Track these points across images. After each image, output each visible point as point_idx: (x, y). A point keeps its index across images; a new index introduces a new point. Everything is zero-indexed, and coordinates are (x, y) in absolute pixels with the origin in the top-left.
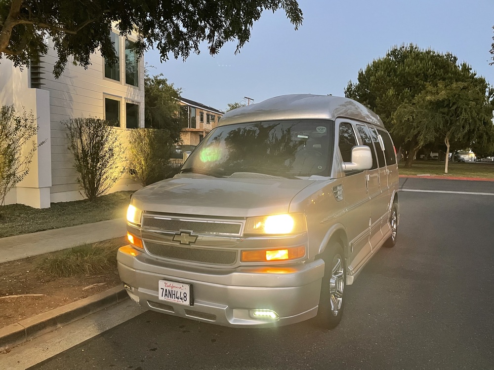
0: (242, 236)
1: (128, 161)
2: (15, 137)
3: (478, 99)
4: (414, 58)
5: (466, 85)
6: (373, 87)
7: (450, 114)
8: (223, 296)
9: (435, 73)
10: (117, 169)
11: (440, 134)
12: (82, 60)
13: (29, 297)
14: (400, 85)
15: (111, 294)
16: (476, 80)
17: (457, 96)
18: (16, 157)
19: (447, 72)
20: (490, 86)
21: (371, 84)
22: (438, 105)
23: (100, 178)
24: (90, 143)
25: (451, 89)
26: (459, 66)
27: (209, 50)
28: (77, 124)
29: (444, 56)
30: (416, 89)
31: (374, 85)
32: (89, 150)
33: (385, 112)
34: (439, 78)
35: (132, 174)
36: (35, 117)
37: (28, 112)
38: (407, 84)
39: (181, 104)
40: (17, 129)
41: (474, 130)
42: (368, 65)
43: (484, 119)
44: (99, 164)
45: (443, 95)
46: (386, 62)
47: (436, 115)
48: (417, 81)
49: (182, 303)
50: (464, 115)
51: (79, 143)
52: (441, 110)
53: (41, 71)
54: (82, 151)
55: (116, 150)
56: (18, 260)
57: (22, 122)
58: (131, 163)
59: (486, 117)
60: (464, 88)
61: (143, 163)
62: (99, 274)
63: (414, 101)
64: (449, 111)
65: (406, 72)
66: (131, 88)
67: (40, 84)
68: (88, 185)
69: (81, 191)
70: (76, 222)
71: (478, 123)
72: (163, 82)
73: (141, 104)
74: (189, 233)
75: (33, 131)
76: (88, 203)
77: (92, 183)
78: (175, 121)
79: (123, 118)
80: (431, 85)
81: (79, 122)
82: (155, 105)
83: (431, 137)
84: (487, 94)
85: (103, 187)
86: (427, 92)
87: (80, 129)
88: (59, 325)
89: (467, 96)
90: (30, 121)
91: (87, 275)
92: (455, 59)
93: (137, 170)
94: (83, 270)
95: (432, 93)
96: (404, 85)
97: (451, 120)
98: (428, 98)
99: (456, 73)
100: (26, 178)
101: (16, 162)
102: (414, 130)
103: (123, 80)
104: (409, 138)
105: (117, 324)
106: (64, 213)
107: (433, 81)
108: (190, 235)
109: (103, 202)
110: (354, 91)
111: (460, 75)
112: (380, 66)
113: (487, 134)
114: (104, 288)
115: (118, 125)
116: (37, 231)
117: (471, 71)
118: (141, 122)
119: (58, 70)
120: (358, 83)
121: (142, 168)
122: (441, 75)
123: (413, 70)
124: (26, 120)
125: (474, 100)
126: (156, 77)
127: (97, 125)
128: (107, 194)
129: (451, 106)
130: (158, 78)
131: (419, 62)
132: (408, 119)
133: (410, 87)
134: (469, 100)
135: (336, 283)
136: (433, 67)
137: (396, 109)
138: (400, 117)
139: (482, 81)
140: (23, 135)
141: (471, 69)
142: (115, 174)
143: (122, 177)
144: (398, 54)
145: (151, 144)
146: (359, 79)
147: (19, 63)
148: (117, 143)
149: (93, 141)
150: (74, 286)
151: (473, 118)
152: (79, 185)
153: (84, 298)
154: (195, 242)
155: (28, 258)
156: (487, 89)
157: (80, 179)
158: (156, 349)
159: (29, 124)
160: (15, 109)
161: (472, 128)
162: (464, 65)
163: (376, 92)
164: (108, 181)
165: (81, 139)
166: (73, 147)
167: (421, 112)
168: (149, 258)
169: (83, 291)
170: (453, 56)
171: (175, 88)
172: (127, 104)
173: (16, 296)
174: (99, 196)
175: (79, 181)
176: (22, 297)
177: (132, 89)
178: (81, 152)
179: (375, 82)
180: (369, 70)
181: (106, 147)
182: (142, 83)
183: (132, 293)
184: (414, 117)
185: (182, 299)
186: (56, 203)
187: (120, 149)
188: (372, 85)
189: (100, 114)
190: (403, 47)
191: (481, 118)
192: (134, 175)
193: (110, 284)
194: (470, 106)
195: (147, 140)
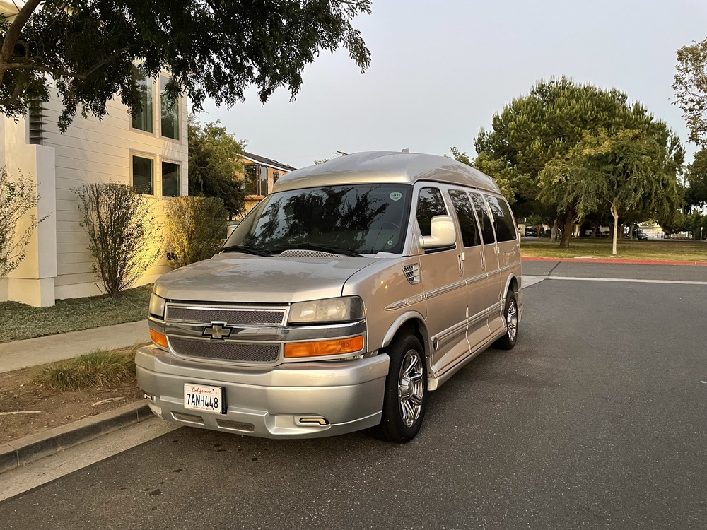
0: (285, 325)
1: (165, 242)
2: (7, 209)
3: (654, 153)
4: (568, 97)
5: (637, 133)
6: (513, 137)
7: (617, 173)
8: (261, 400)
9: (596, 117)
10: (148, 253)
11: (604, 201)
12: (95, 108)
13: (23, 414)
14: (549, 133)
15: (130, 410)
16: (653, 126)
17: (625, 148)
18: (8, 237)
19: (613, 115)
20: (673, 133)
21: (510, 133)
22: (598, 162)
23: (125, 265)
24: (111, 217)
25: (617, 139)
26: (630, 108)
27: (259, 96)
28: (93, 192)
29: (608, 95)
30: (572, 139)
31: (514, 133)
32: (109, 227)
33: (529, 171)
34: (602, 123)
35: (170, 259)
36: (35, 183)
37: (26, 177)
38: (558, 132)
39: (246, 162)
40: (9, 199)
41: (650, 195)
42: (507, 107)
43: (663, 180)
44: (123, 245)
45: (606, 147)
46: (530, 103)
47: (597, 174)
48: (573, 128)
49: (212, 410)
50: (636, 174)
51: (96, 218)
52: (605, 167)
53: (43, 121)
54: (100, 228)
55: (147, 226)
56: (8, 373)
57: (18, 189)
58: (169, 245)
59: (665, 176)
60: (636, 137)
61: (185, 243)
62: (116, 387)
63: (567, 156)
64: (615, 169)
65: (557, 117)
66: (167, 142)
67: (42, 138)
68: (107, 275)
69: (98, 283)
70: (90, 325)
71: (655, 185)
72: (221, 131)
73: (184, 163)
74: (222, 325)
75: (32, 202)
76: (107, 300)
77: (113, 272)
78: (235, 185)
79: (158, 183)
80: (590, 134)
81: (95, 189)
82: (207, 164)
83: (592, 206)
84: (669, 145)
85: (128, 276)
86: (585, 144)
87: (97, 198)
88: (60, 448)
89: (639, 148)
90: (27, 188)
91: (99, 389)
92: (624, 97)
93: (176, 253)
94: (94, 382)
95: (592, 146)
96: (555, 133)
97: (619, 182)
98: (586, 151)
99: (625, 116)
100: (20, 265)
101: (8, 244)
102: (569, 195)
103: (157, 131)
104: (562, 206)
105: (135, 445)
106: (73, 314)
107: (594, 128)
108: (224, 328)
109: (129, 297)
110: (487, 142)
111: (631, 119)
112: (522, 107)
113: (668, 199)
114: (121, 403)
115: (151, 192)
116: (35, 337)
117: (646, 114)
118: (183, 188)
119: (64, 122)
120: (493, 130)
121: (184, 251)
122: (605, 119)
123: (567, 114)
124: (22, 187)
125: (649, 153)
126: (211, 125)
127: (120, 194)
128: (134, 287)
129: (617, 161)
130: (214, 126)
131: (574, 102)
132: (560, 180)
133: (563, 136)
134: (642, 154)
135: (409, 385)
136: (594, 109)
137: (544, 166)
138: (548, 177)
139: (661, 127)
140: (18, 207)
141: (646, 111)
142: (146, 260)
143: (156, 262)
144: (546, 92)
145: (196, 219)
146: (493, 126)
147: (13, 113)
148: (148, 217)
149: (115, 215)
150: (81, 402)
151: (648, 179)
152: (95, 274)
153: (93, 415)
154: (229, 336)
155: (23, 369)
156: (669, 138)
157: (97, 267)
158: (181, 470)
159: (26, 191)
160: (7, 173)
161: (647, 191)
162: (637, 106)
163: (518, 144)
164: (136, 268)
165: (98, 212)
166: (87, 222)
167: (577, 171)
168: (175, 358)
169: (93, 407)
170: (621, 93)
171: (237, 139)
172: (164, 164)
173: (6, 413)
174: (123, 290)
175: (95, 269)
176: (12, 414)
177: (170, 144)
178: (98, 229)
179: (516, 130)
180: (506, 114)
181: (133, 222)
182: (184, 134)
183: (153, 404)
184: (568, 178)
185: (212, 406)
186: (63, 300)
187: (153, 224)
188: (512, 133)
189: (125, 177)
190: (553, 82)
191: (659, 178)
192: (172, 261)
193: (129, 398)
194: (643, 163)
195: (190, 213)
